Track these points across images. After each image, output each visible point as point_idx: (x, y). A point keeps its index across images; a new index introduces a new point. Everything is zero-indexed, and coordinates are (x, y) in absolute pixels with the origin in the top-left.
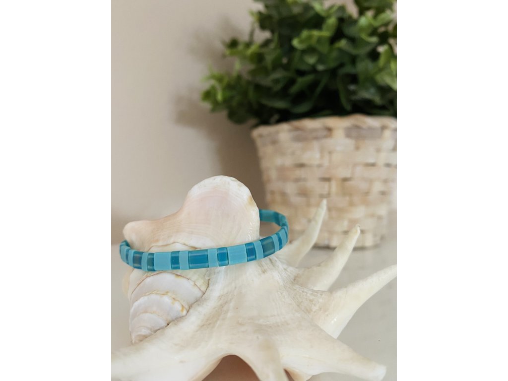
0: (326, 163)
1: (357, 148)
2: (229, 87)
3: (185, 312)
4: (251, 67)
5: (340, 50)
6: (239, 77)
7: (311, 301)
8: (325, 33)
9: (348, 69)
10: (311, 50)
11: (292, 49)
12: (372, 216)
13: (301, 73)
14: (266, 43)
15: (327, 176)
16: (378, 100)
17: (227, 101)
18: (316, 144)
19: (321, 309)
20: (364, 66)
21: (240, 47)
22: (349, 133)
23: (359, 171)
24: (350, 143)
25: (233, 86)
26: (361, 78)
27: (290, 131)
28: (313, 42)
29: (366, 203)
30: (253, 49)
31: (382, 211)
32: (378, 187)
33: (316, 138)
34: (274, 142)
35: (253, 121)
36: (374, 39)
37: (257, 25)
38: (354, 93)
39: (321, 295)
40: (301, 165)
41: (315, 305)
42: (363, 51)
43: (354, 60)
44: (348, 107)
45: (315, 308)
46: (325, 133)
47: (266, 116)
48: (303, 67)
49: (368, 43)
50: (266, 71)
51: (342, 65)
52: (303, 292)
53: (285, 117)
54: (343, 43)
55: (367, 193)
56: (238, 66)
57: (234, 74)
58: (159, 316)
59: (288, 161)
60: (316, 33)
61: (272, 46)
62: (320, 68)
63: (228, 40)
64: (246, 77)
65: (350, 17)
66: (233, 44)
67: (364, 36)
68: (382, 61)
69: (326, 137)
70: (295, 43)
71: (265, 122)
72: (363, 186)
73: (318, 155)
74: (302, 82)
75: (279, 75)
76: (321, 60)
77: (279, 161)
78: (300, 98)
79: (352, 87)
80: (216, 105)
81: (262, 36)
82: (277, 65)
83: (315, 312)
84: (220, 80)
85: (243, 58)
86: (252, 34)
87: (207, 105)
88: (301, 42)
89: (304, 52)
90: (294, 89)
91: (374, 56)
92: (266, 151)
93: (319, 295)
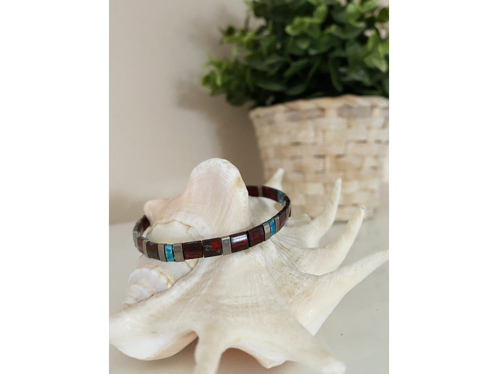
0: (320, 140)
1: (349, 126)
2: (228, 72)
3: (169, 286)
4: (248, 53)
5: (331, 35)
6: (237, 62)
7: (296, 284)
8: (317, 20)
9: (339, 53)
10: (303, 36)
11: (286, 35)
12: (365, 190)
13: (295, 58)
14: (261, 30)
15: (322, 153)
16: (367, 81)
17: (226, 86)
18: (310, 124)
19: (303, 293)
20: (353, 50)
21: (237, 35)
22: (341, 113)
23: (351, 147)
24: (342, 122)
25: (232, 71)
26: (351, 61)
27: (286, 111)
28: (305, 28)
29: (359, 178)
30: (250, 36)
31: (374, 185)
32: (369, 162)
33: (310, 118)
34: (271, 122)
35: (250, 103)
36: (362, 25)
37: (252, 14)
38: (345, 75)
39: (307, 279)
40: (297, 144)
41: (298, 289)
42: (352, 36)
43: (343, 44)
44: (339, 88)
45: (297, 292)
46: (318, 113)
47: (261, 99)
48: (296, 52)
49: (356, 29)
50: (262, 57)
51: (332, 49)
52: (290, 274)
53: (280, 98)
54: (333, 29)
55: (360, 169)
56: (236, 53)
57: (232, 60)
58: (145, 287)
59: (284, 140)
60: (307, 20)
61: (266, 33)
62: (313, 52)
63: (225, 27)
64: (243, 61)
65: (339, 4)
66: (230, 31)
67: (352, 22)
68: (370, 45)
69: (319, 117)
70: (289, 29)
71: (262, 104)
72: (356, 162)
73: (312, 134)
74: (296, 66)
75: (273, 60)
76: (313, 45)
77: (276, 140)
78: (294, 80)
79: (343, 70)
80: (216, 90)
81: (257, 23)
82: (272, 51)
83: (297, 296)
84: (219, 65)
85: (240, 44)
86: (247, 21)
87: (207, 90)
88: (294, 28)
89: (296, 38)
90: (289, 73)
91: (362, 40)
92: (263, 131)
93: (305, 278)
